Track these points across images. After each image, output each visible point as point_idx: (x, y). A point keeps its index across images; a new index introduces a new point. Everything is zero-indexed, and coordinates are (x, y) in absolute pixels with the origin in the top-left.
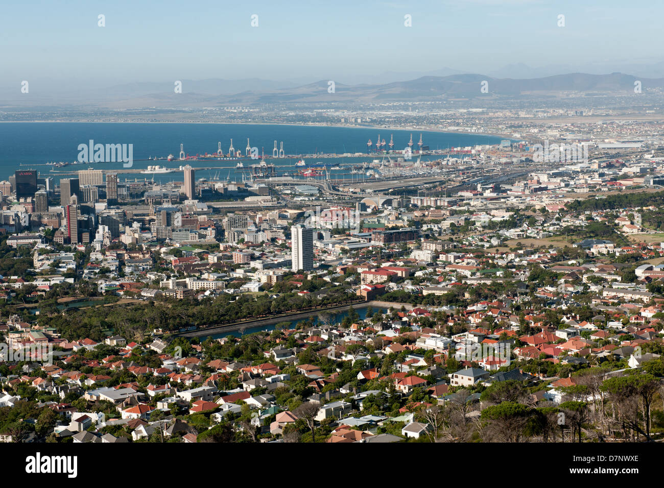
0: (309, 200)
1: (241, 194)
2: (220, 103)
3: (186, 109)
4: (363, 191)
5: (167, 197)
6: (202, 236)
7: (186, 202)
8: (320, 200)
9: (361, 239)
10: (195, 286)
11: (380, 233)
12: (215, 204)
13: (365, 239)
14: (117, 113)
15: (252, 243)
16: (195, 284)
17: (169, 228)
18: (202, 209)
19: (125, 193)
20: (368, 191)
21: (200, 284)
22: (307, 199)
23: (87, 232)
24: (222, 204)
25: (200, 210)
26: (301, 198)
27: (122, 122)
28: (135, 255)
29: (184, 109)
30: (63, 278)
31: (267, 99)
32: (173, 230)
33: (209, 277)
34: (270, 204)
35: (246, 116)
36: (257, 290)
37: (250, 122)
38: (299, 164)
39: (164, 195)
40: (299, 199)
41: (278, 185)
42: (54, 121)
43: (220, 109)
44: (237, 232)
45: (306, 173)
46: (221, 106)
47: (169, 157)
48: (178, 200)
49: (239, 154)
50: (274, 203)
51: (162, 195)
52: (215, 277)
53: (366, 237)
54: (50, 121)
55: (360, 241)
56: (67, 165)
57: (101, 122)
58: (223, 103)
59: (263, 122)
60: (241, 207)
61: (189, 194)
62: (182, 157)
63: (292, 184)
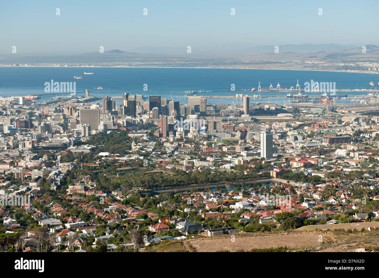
0: (314, 117)
1: (276, 112)
2: (304, 58)
3: (283, 61)
4: (350, 112)
5: (233, 113)
6: (233, 136)
7: (243, 116)
8: (320, 117)
9: (317, 141)
10: (198, 164)
11: (327, 138)
12: (258, 118)
13: (320, 141)
14: (243, 63)
15: (256, 140)
16: (198, 163)
17: (215, 130)
18: (248, 120)
19: (212, 109)
20: (353, 112)
21: (200, 163)
22: (313, 116)
23: (172, 131)
24: (263, 118)
25: (247, 120)
26: (310, 115)
27: (243, 68)
28: (187, 145)
29: (282, 61)
30: (138, 156)
31: (332, 56)
32: (217, 132)
33: (210, 159)
34: (289, 118)
35: (314, 66)
36: (229, 168)
37: (315, 69)
38: (323, 95)
39: (231, 111)
40: (308, 116)
41: (302, 107)
42: (206, 68)
43: (302, 62)
44: (251, 134)
45: (324, 100)
46: (304, 60)
47: (252, 90)
48: (239, 114)
49: (292, 89)
50: (291, 118)
51: (230, 111)
52: (213, 160)
53: (320, 140)
54: (204, 68)
55: (316, 142)
56: (196, 93)
57: (231, 68)
58: (306, 58)
59: (322, 70)
60: (271, 120)
61: (245, 111)
62: (260, 89)
63: (310, 107)
